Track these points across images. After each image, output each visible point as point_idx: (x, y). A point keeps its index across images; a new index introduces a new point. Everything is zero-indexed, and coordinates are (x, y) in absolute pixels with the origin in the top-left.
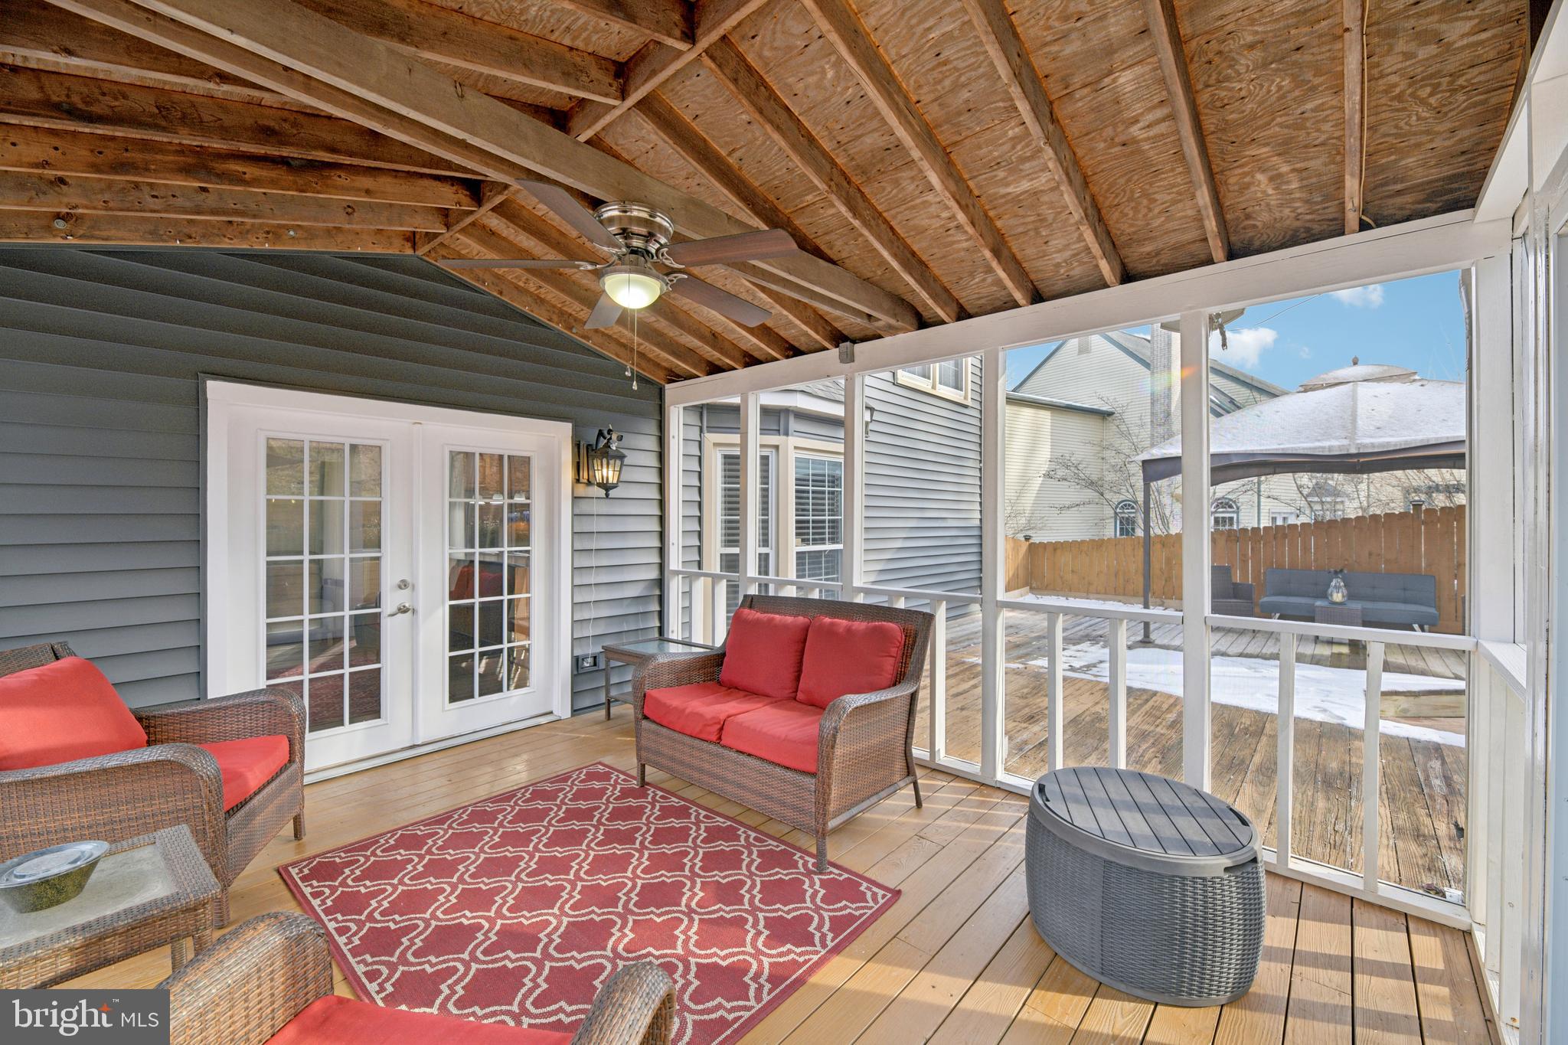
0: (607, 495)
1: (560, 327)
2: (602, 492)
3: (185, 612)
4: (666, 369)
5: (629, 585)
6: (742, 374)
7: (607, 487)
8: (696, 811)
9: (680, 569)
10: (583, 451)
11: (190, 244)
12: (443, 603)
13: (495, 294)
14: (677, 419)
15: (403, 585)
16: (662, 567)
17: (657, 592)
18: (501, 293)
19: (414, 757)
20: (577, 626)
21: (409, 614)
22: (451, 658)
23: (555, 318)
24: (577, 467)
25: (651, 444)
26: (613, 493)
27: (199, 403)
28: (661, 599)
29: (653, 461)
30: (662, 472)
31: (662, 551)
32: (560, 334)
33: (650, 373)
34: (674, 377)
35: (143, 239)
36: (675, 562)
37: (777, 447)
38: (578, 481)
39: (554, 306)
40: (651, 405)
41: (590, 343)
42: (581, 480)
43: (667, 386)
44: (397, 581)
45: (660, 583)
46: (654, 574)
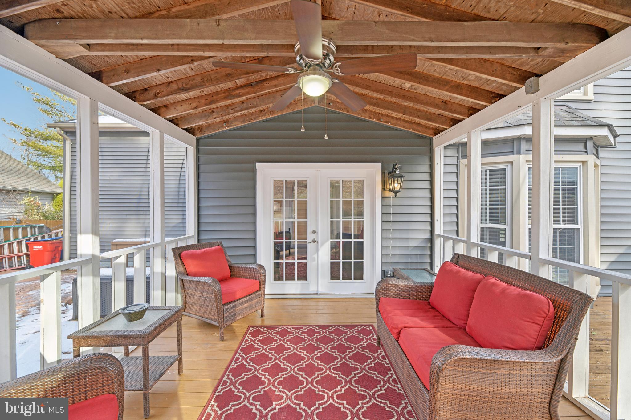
0: (396, 196)
1: (375, 120)
2: (392, 194)
3: (251, 236)
4: (433, 129)
5: (413, 239)
6: (468, 121)
7: (396, 192)
8: (392, 374)
9: (442, 234)
10: (387, 175)
11: (252, 122)
12: (328, 240)
13: (346, 113)
14: (439, 153)
15: (314, 232)
16: (432, 231)
17: (429, 245)
18: (348, 112)
19: (317, 298)
20: (384, 257)
21: (316, 243)
22: (331, 262)
23: (372, 116)
24: (384, 183)
25: (426, 168)
26: (398, 194)
27: (254, 170)
28: (432, 248)
29: (427, 177)
30: (432, 183)
31: (432, 224)
32: (376, 123)
33: (423, 132)
34: (438, 131)
35: (242, 123)
36: (439, 229)
37: (511, 163)
38: (384, 190)
39: (372, 111)
40: (426, 149)
41: (389, 124)
42: (386, 189)
43: (434, 138)
44: (312, 230)
45: (431, 240)
46: (428, 235)
